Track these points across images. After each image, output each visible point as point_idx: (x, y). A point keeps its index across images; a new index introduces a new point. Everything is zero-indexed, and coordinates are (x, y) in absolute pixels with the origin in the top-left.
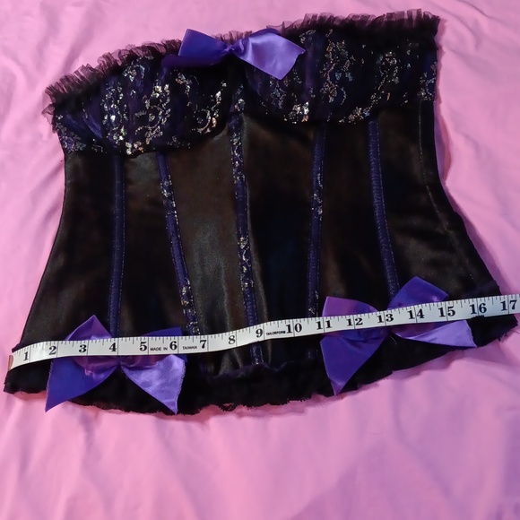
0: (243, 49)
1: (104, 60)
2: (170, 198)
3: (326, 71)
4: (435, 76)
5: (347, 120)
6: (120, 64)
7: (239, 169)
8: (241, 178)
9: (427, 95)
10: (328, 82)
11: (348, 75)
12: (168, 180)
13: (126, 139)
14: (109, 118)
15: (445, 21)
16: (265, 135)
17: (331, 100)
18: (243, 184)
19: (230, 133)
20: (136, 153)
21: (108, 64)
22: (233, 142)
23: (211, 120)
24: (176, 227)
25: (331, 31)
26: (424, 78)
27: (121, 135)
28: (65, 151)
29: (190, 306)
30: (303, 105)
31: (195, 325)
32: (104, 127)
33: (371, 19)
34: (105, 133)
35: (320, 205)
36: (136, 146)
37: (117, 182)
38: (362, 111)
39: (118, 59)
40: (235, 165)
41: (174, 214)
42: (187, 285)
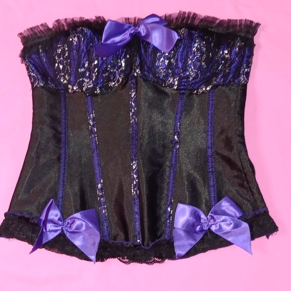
1: (56, 24)
2: (93, 126)
5: (197, 92)
6: (66, 28)
7: (134, 114)
8: (135, 120)
11: (203, 63)
12: (93, 114)
13: (69, 82)
14: (59, 65)
17: (191, 79)
19: (130, 88)
21: (59, 27)
22: (131, 94)
23: (119, 78)
24: (96, 145)
26: (244, 68)
27: (66, 79)
28: (32, 84)
29: (102, 196)
30: (175, 78)
31: (104, 208)
32: (55, 71)
33: (218, 22)
35: (177, 143)
36: (75, 88)
39: (65, 24)
40: (132, 110)
41: (95, 137)
42: (101, 183)
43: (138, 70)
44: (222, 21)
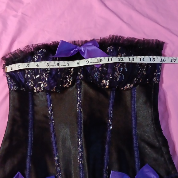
0: (83, 51)
1: (26, 48)
2: (51, 115)
3: (117, 67)
4: (161, 71)
5: (124, 88)
7: (80, 105)
8: (80, 110)
9: (156, 80)
10: (117, 71)
11: (125, 69)
12: (51, 107)
13: (34, 86)
14: (27, 75)
15: (167, 44)
16: (91, 91)
17: (118, 79)
18: (81, 112)
19: (77, 88)
20: (38, 92)
21: (28, 50)
22: (77, 92)
23: (69, 81)
24: (54, 129)
25: (120, 48)
26: (156, 72)
27: (32, 84)
28: (10, 89)
29: (58, 166)
30: (106, 81)
31: (60, 175)
32: (25, 79)
33: (136, 40)
34: (26, 82)
35: (110, 125)
36: (38, 89)
37: (30, 105)
38: (130, 85)
40: (78, 103)
41: (53, 123)
42: (57, 156)
43: (81, 75)
44: (139, 40)
